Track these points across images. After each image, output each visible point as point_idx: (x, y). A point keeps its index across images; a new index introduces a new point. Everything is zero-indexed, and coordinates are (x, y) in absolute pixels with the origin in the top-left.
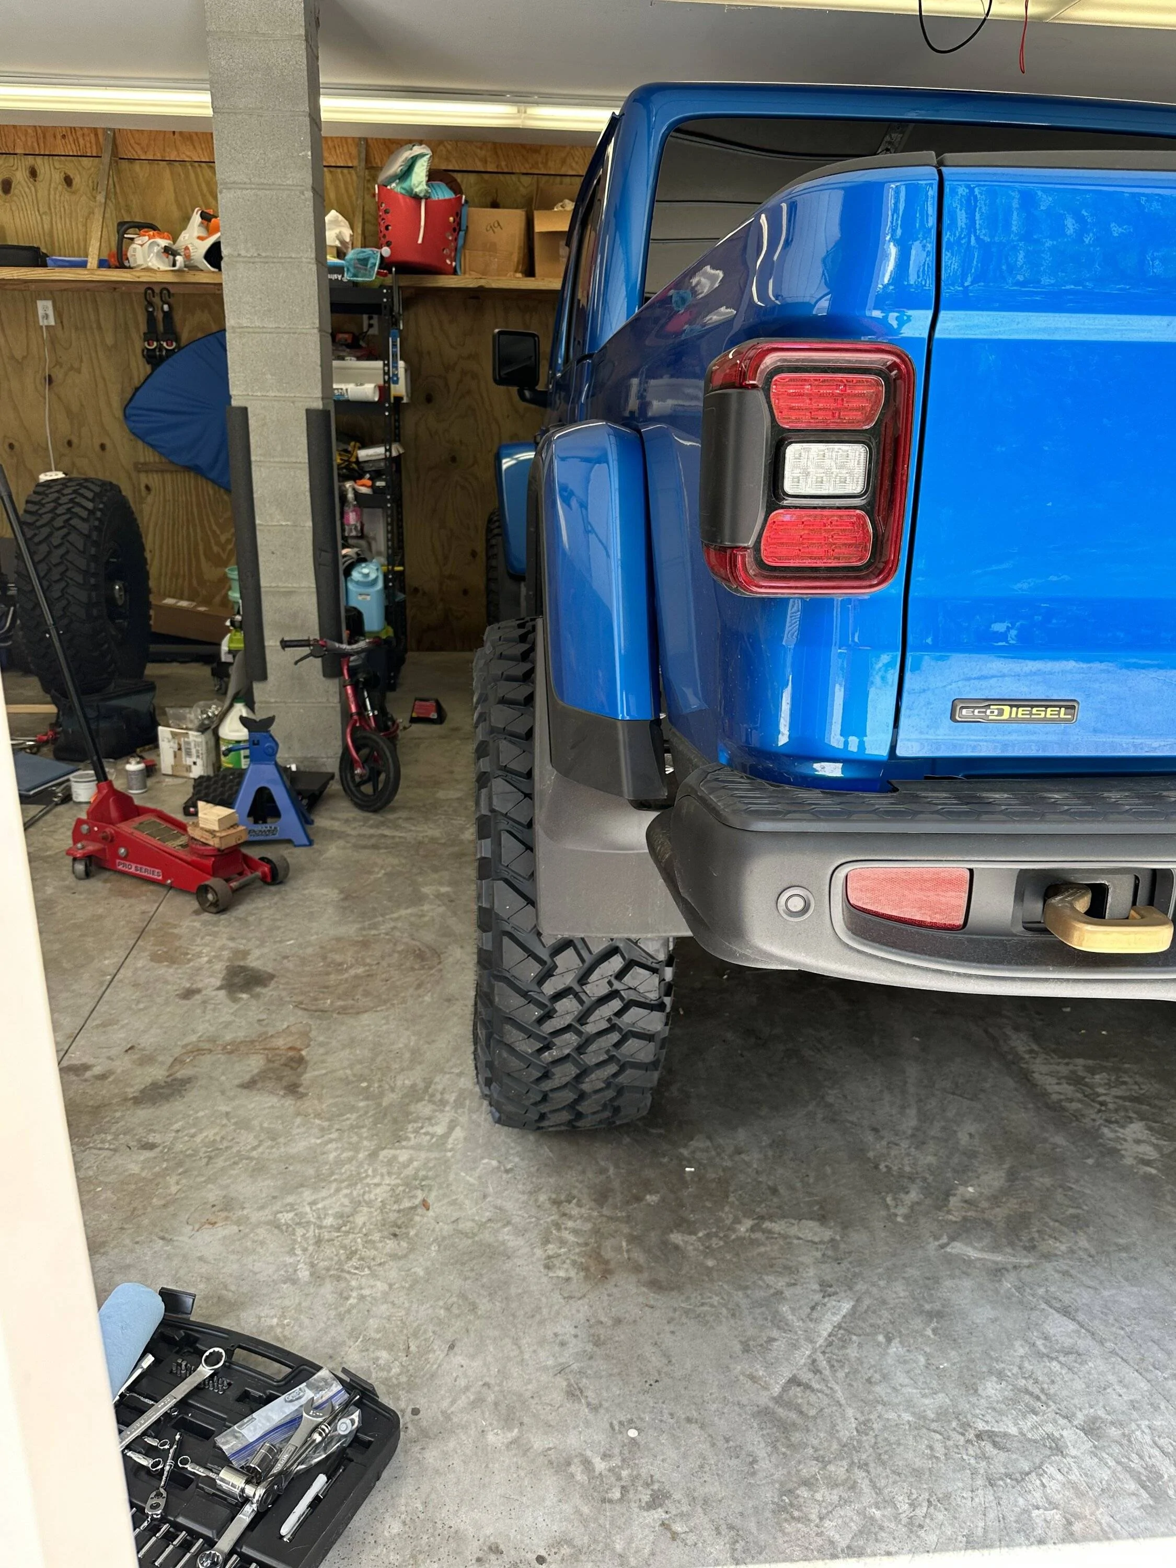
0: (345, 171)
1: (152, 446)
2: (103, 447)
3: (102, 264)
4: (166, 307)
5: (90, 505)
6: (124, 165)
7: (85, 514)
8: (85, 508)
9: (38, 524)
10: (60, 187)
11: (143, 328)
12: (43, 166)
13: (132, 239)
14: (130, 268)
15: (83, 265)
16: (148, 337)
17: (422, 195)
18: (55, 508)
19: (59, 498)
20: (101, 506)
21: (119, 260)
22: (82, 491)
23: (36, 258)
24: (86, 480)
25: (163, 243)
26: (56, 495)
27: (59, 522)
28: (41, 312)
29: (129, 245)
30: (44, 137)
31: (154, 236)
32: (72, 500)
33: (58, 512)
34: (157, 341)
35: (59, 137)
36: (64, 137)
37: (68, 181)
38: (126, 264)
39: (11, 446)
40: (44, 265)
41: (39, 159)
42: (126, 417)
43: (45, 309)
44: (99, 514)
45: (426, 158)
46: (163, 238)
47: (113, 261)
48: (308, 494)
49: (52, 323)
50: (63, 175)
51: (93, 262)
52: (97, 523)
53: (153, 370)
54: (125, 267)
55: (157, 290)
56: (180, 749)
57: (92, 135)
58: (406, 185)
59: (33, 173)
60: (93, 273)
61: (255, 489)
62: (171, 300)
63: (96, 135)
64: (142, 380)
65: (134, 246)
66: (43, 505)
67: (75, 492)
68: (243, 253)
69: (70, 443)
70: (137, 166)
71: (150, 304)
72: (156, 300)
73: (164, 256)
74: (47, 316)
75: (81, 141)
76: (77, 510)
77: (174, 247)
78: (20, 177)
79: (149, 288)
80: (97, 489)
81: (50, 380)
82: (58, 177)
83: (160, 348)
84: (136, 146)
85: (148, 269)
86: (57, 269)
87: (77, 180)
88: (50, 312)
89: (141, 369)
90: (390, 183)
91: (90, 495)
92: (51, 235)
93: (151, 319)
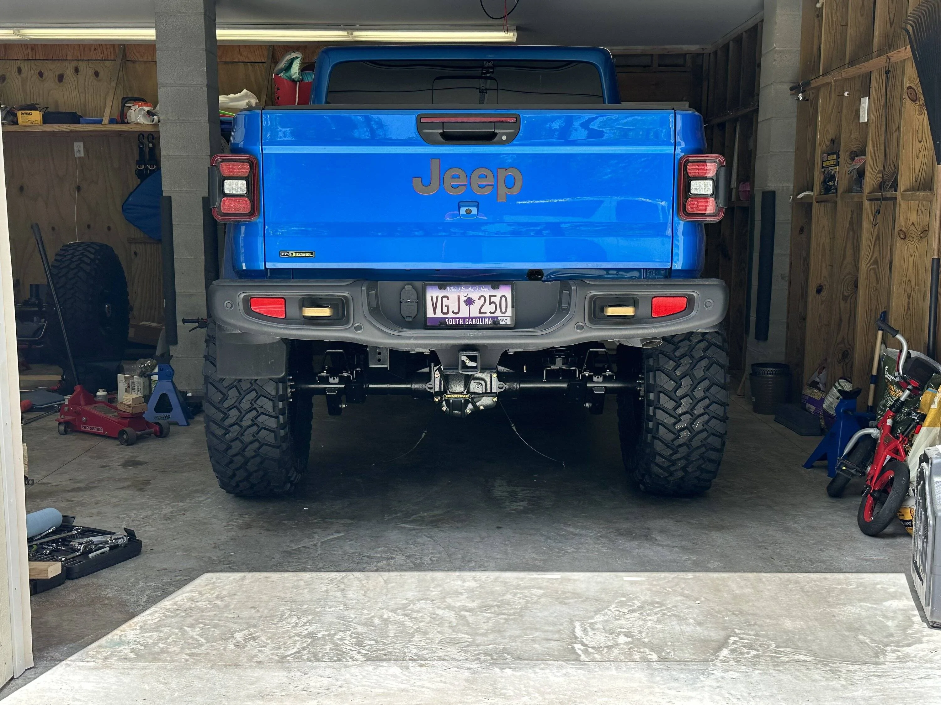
0: (261, 64)
1: (139, 228)
2: (109, 228)
3: (112, 121)
4: (151, 145)
5: (92, 256)
6: (130, 64)
7: (89, 261)
8: (89, 257)
9: (61, 266)
10: (92, 78)
11: (137, 157)
12: (82, 66)
13: (130, 107)
14: (128, 123)
15: (100, 122)
16: (139, 163)
17: (296, 80)
18: (72, 258)
19: (74, 253)
20: (99, 257)
21: (122, 119)
22: (89, 249)
23: (74, 118)
24: (92, 243)
25: (147, 109)
26: (73, 251)
27: (73, 266)
28: (76, 149)
29: (128, 110)
30: (84, 50)
31: (142, 105)
32: (82, 254)
33: (74, 260)
34: (145, 164)
35: (92, 50)
36: (95, 49)
37: (97, 74)
38: (126, 121)
39: (53, 229)
40: (78, 122)
41: (80, 62)
42: (124, 210)
43: (79, 148)
44: (97, 262)
45: (299, 59)
46: (147, 106)
47: (119, 120)
48: (203, 242)
49: (82, 155)
50: (93, 71)
51: (106, 120)
52: (95, 267)
53: (142, 182)
54: (126, 123)
55: (146, 135)
56: (129, 387)
57: (112, 49)
58: (288, 74)
59: (77, 70)
60: (106, 126)
61: (174, 240)
62: (154, 141)
63: (114, 48)
64: (135, 188)
65: (130, 111)
66: (65, 256)
67: (84, 249)
68: (171, 118)
69: (89, 226)
70: (137, 65)
71: (141, 143)
72: (145, 141)
73: (147, 116)
74: (79, 151)
75: (105, 52)
76: (85, 259)
77: (154, 111)
78: (69, 72)
79: (140, 134)
80: (98, 248)
81: (79, 189)
82: (91, 72)
83: (147, 169)
84: (137, 54)
85: (138, 124)
86: (85, 125)
87: (101, 75)
88: (82, 149)
89: (134, 181)
90: (280, 73)
91: (93, 251)
92: (85, 106)
93: (141, 151)
